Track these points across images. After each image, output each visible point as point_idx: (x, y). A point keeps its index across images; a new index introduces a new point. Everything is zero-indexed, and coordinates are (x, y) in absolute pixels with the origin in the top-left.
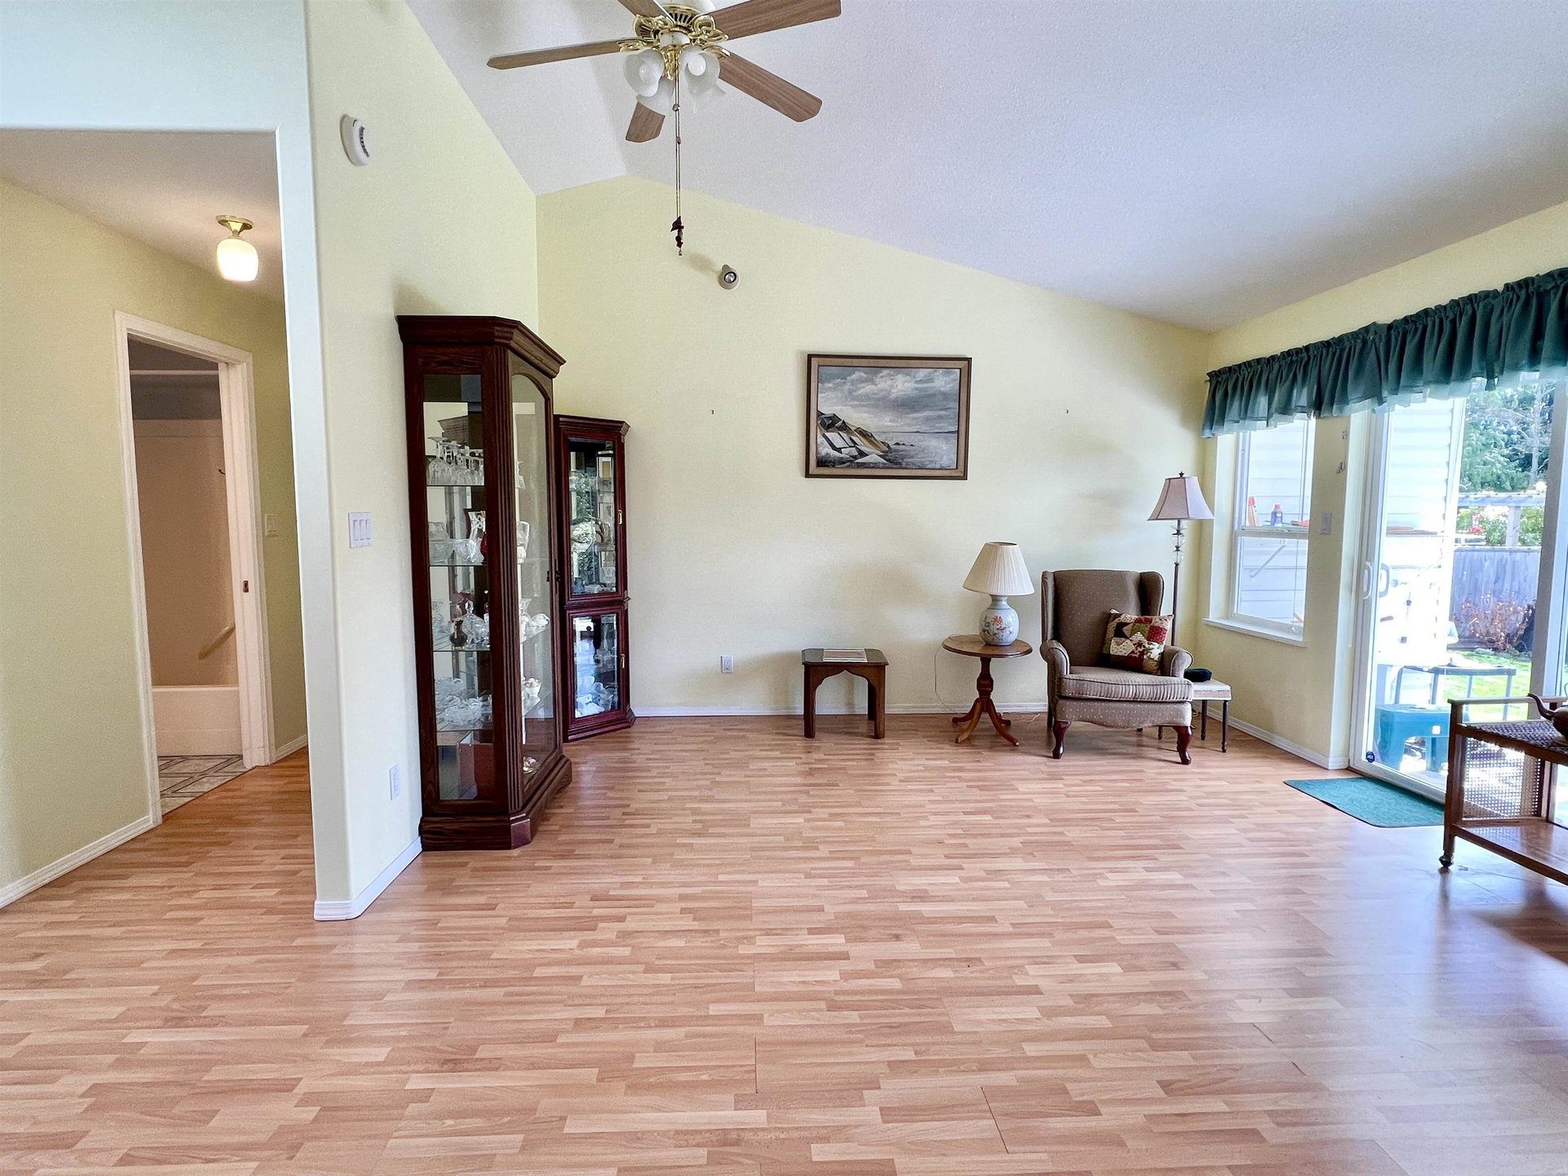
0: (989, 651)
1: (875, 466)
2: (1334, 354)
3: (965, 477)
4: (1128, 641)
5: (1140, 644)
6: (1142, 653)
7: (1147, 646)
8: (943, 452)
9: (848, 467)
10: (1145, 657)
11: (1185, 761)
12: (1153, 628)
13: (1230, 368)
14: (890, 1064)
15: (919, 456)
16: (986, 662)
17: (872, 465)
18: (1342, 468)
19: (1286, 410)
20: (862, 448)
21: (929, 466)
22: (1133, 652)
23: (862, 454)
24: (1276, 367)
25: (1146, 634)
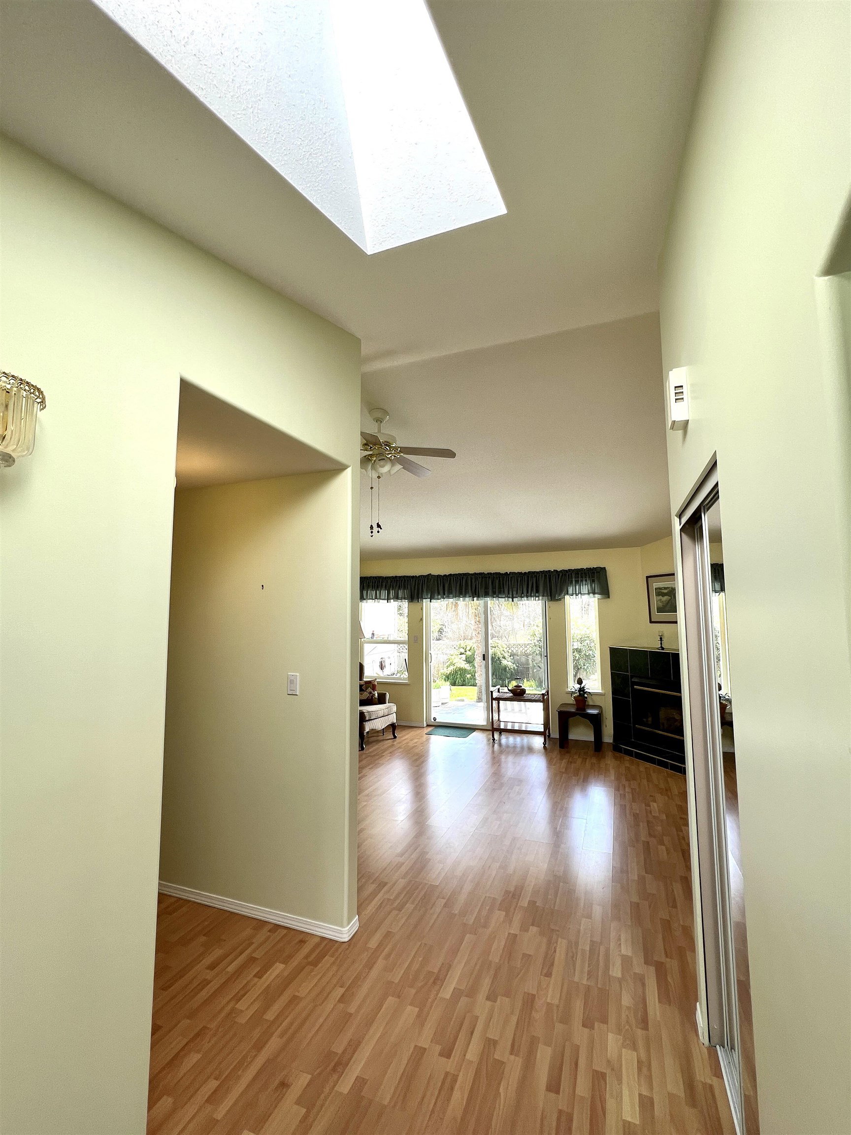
5: (370, 693)
7: (373, 693)
11: (395, 737)
18: (422, 619)
25: (372, 688)
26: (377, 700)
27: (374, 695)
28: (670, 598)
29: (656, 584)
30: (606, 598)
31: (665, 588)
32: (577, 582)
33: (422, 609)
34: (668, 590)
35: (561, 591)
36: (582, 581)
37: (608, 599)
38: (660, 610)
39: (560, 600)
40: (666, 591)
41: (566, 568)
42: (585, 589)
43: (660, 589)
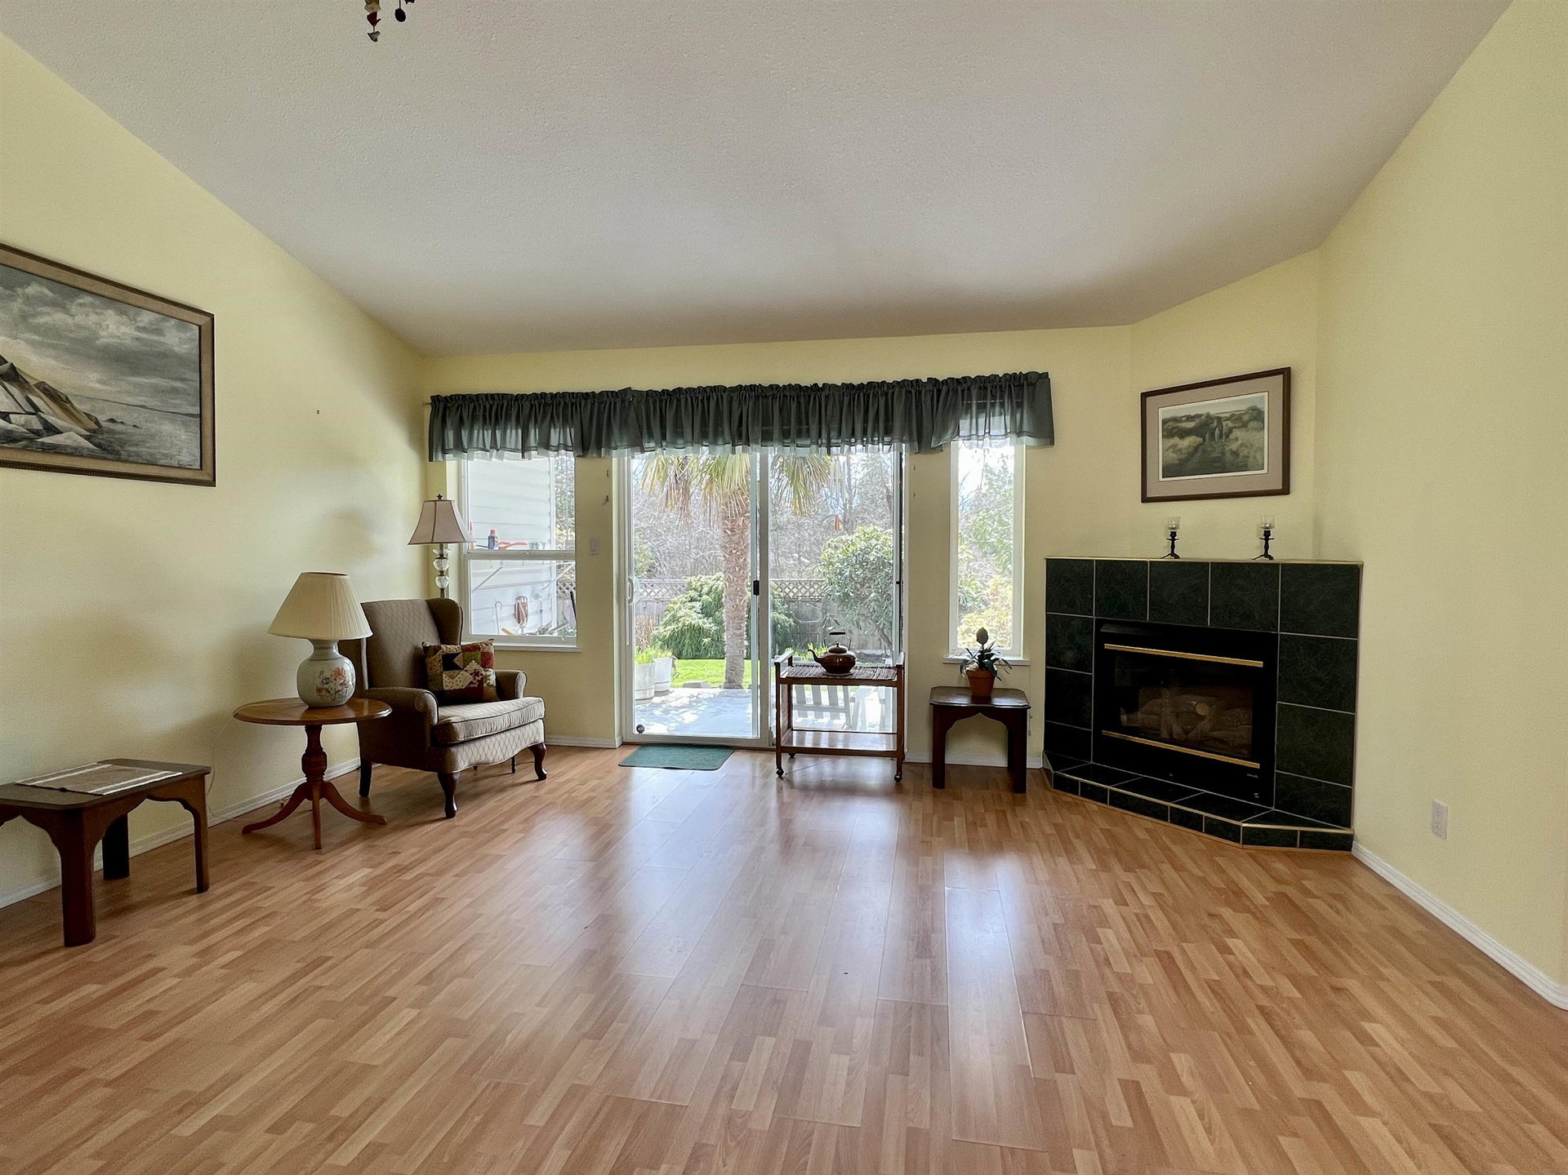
1: (75, 452)
2: (593, 405)
3: (212, 483)
4: (462, 672)
8: (181, 443)
9: (24, 448)
11: (542, 777)
12: (483, 654)
13: (464, 396)
15: (148, 445)
16: (313, 732)
17: (69, 451)
18: (608, 499)
20: (51, 419)
21: (162, 462)
23: (51, 429)
25: (479, 661)
26: (493, 691)
27: (486, 677)
28: (1200, 440)
29: (1164, 410)
30: (1044, 445)
31: (1189, 418)
32: (982, 408)
33: (609, 474)
34: (1198, 421)
35: (944, 429)
36: (992, 405)
37: (1050, 449)
38: (1169, 471)
39: (939, 449)
40: (1191, 425)
41: (958, 374)
42: (999, 422)
43: (1175, 420)
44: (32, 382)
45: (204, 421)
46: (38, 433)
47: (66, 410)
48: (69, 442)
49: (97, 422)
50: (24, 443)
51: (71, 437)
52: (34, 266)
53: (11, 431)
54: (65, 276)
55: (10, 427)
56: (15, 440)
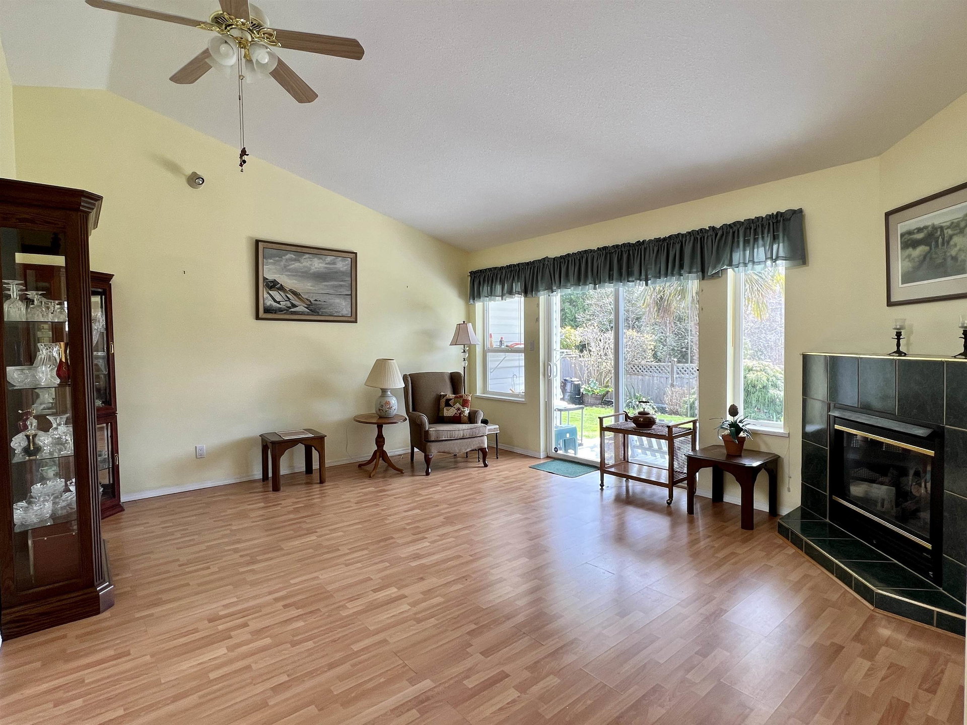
0: (381, 421)
1: (302, 313)
2: (531, 268)
3: (356, 322)
4: (453, 408)
5: (459, 409)
6: (460, 414)
7: (462, 410)
8: (344, 307)
9: (285, 314)
10: (462, 415)
11: (486, 466)
12: (464, 400)
13: (481, 270)
14: (468, 633)
15: (330, 308)
16: (380, 427)
17: (301, 313)
18: (538, 320)
19: (511, 292)
20: (294, 302)
21: (335, 315)
22: (456, 413)
23: (294, 306)
24: (504, 272)
25: (461, 404)
26: (466, 419)
27: (464, 412)
28: (927, 248)
29: (904, 225)
30: (799, 265)
31: (920, 230)
32: (746, 242)
33: (538, 305)
34: (926, 231)
35: (718, 260)
36: (756, 240)
37: (805, 268)
38: (908, 278)
39: (716, 276)
40: (920, 236)
41: (729, 221)
42: (760, 252)
43: (910, 233)
44: (288, 289)
45: (353, 296)
46: (290, 308)
47: (299, 298)
48: (300, 310)
49: (310, 302)
50: (285, 311)
51: (301, 308)
52: (289, 248)
53: (281, 308)
54: (299, 249)
55: (281, 306)
56: (282, 311)
